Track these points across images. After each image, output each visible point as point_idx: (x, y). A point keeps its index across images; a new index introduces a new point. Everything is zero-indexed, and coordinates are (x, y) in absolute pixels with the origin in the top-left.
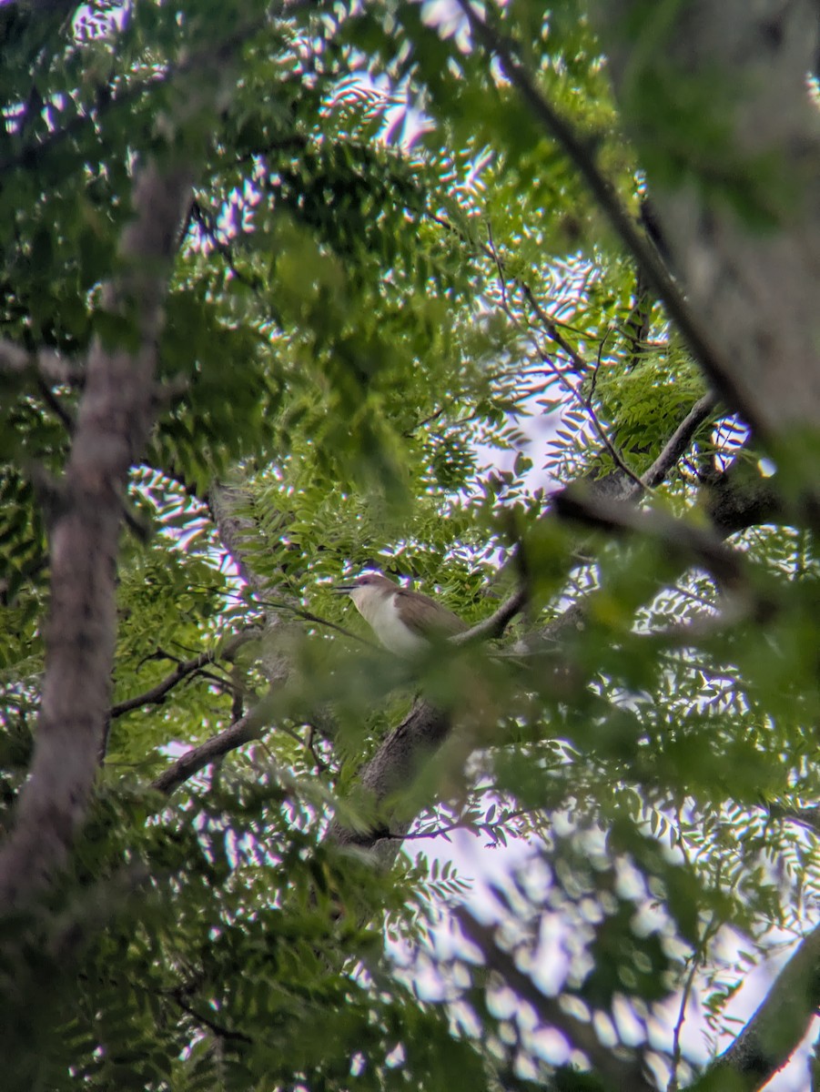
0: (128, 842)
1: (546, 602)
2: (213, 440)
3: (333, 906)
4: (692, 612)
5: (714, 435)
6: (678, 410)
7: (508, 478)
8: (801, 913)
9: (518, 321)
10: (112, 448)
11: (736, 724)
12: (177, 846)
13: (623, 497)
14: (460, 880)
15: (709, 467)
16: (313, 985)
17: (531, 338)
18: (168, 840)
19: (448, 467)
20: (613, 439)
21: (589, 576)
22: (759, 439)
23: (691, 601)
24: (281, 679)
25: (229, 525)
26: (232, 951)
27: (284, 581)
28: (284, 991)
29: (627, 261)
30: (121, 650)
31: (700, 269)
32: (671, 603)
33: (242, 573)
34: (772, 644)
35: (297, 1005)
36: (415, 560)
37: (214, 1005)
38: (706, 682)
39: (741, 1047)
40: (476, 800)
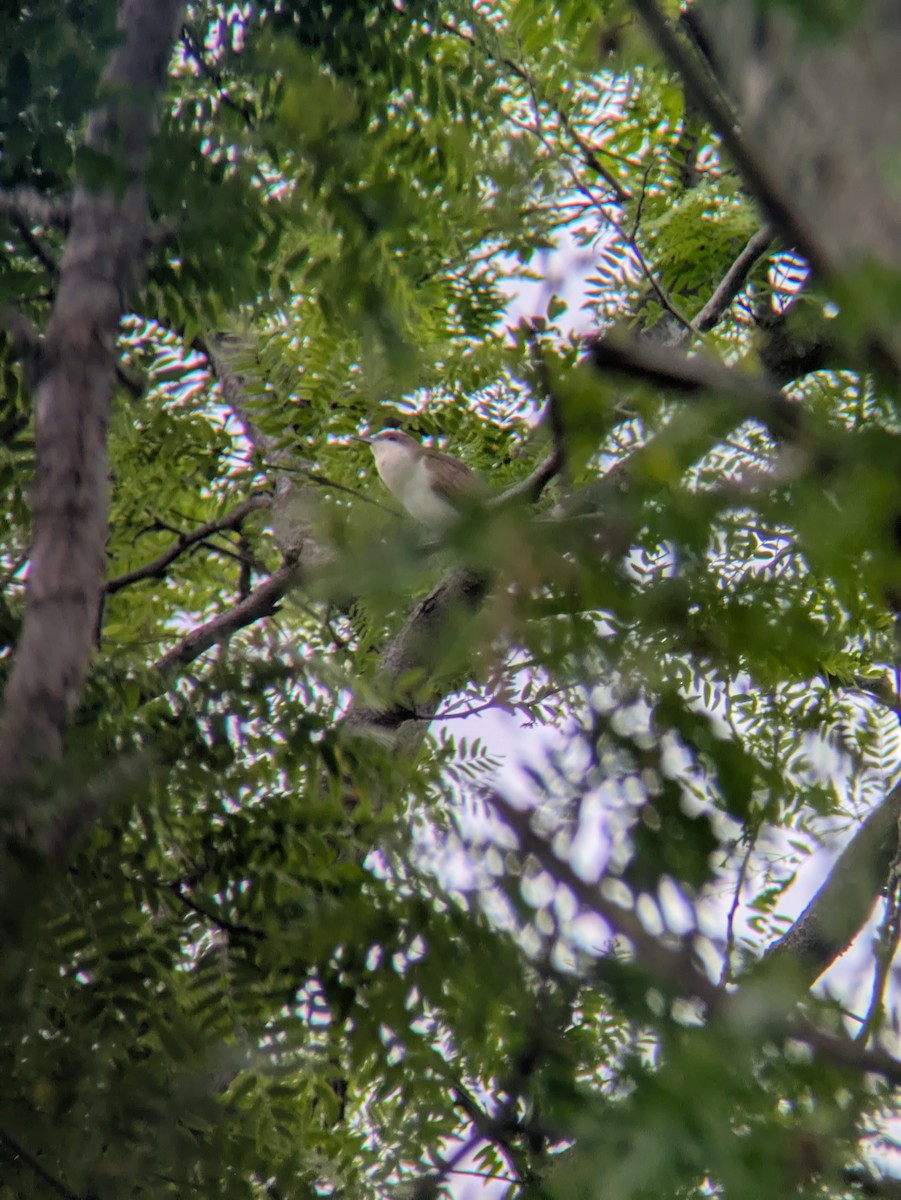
0: (119, 728)
1: (586, 460)
2: (202, 287)
3: (345, 790)
4: (743, 468)
5: (772, 272)
6: (729, 245)
7: (539, 323)
8: (857, 795)
9: (553, 147)
10: (101, 297)
11: (795, 587)
12: (174, 730)
13: (671, 343)
14: (490, 757)
15: (766, 308)
16: (324, 875)
17: (566, 166)
18: (163, 724)
19: (474, 313)
20: (660, 278)
21: (631, 431)
22: (819, 276)
23: (743, 456)
24: (294, 550)
25: (233, 382)
26: (237, 842)
27: (296, 443)
28: (294, 883)
29: (673, 78)
30: (114, 514)
31: (754, 85)
32: (720, 459)
33: (249, 433)
34: (832, 499)
35: (307, 898)
36: (440, 416)
37: (217, 898)
38: (760, 542)
39: (800, 931)
40: (510, 677)
